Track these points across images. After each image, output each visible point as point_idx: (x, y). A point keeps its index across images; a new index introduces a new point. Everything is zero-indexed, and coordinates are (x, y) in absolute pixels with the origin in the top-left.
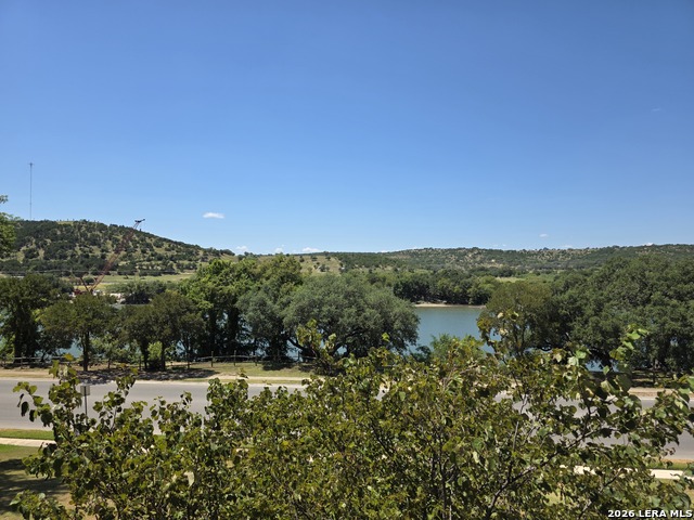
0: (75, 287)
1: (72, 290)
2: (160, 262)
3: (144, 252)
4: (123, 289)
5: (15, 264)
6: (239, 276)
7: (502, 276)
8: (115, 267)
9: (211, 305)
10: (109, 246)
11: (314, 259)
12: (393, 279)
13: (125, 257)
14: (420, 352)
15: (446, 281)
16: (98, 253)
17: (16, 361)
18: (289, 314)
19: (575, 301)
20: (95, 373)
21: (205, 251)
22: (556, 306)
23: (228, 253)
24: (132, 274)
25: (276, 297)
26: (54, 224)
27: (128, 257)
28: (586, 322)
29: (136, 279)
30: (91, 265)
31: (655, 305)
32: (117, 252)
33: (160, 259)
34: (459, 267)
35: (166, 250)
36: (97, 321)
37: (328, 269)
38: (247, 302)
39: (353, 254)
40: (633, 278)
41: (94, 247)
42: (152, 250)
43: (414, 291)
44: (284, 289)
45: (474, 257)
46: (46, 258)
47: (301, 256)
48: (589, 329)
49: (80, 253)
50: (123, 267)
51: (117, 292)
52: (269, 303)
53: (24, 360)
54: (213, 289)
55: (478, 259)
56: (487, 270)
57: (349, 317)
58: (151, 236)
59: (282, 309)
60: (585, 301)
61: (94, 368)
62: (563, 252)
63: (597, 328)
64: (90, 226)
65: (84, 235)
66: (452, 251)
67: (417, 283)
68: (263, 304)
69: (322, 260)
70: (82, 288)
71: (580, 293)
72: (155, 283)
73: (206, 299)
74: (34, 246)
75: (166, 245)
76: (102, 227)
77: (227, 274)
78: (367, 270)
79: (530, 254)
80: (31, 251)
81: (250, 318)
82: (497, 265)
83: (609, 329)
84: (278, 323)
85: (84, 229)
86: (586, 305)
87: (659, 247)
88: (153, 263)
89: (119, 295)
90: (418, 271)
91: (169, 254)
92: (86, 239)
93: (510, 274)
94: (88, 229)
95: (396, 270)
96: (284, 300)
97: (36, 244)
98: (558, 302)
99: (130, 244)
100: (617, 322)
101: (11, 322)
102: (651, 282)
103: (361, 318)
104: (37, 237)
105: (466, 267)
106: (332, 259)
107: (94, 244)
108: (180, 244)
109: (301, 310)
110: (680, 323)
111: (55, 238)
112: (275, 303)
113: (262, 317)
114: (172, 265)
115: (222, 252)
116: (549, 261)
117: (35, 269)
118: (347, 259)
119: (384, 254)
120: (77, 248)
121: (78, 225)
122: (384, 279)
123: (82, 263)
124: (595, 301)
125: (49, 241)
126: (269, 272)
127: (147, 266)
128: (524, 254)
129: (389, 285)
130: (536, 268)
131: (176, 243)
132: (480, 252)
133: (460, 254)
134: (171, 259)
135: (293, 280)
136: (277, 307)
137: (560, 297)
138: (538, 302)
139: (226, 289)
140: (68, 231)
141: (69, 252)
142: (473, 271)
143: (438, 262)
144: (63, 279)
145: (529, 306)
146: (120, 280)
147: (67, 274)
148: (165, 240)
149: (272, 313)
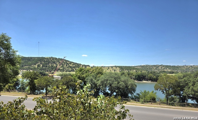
0: (49, 74)
1: (48, 75)
3: (67, 65)
4: (61, 75)
5: (35, 68)
6: (86, 72)
7: (170, 73)
8: (59, 69)
10: (58, 64)
11: (112, 68)
12: (135, 74)
13: (62, 67)
14: (137, 95)
15: (151, 75)
16: (55, 66)
17: (31, 93)
18: (99, 84)
19: (186, 81)
20: (48, 97)
21: (82, 65)
22: (179, 83)
23: (89, 66)
24: (63, 71)
25: (96, 78)
26: (44, 58)
27: (63, 67)
28: (189, 88)
29: (64, 73)
30: (53, 69)
32: (60, 65)
33: (71, 67)
34: (156, 71)
35: (72, 65)
36: (49, 83)
37: (116, 71)
38: (88, 79)
39: (124, 66)
41: (54, 64)
42: (69, 65)
43: (140, 78)
44: (98, 76)
45: (161, 68)
46: (42, 67)
47: (108, 67)
48: (190, 90)
49: (51, 65)
50: (61, 69)
52: (94, 80)
53: (32, 93)
54: (79, 76)
55: (163, 68)
56: (165, 72)
57: (115, 84)
58: (68, 61)
59: (97, 81)
60: (189, 81)
61: (49, 95)
62: (191, 66)
63: (193, 90)
64: (53, 58)
65: (52, 61)
66: (155, 66)
67: (142, 75)
68: (92, 80)
69: (114, 68)
70: (51, 75)
71: (188, 79)
72: (69, 74)
73: (78, 78)
74: (40, 64)
75: (72, 64)
76: (56, 59)
77: (83, 72)
78: (128, 71)
79: (180, 67)
80: (39, 65)
82: (169, 70)
83: (197, 90)
84: (96, 85)
85: (52, 59)
86: (190, 82)
88: (69, 68)
89: (60, 77)
90: (143, 72)
91: (73, 66)
93: (173, 73)
94: (53, 59)
95: (136, 71)
96: (98, 79)
98: (180, 82)
99: (63, 63)
101: (29, 83)
103: (119, 85)
104: (40, 61)
105: (159, 71)
106: (117, 68)
107: (54, 63)
108: (76, 63)
109: (102, 82)
111: (44, 62)
112: (95, 80)
113: (91, 83)
114: (74, 69)
115: (87, 66)
116: (186, 69)
117: (40, 70)
118: (122, 68)
119: (133, 66)
120: (50, 64)
121: (50, 58)
122: (132, 74)
123: (51, 68)
124: (193, 81)
126: (94, 71)
127: (67, 69)
128: (178, 67)
129: (134, 76)
130: (182, 71)
132: (164, 66)
133: (157, 67)
135: (101, 73)
136: (95, 81)
137: (181, 80)
138: (173, 81)
139: (83, 76)
140: (48, 60)
141: (48, 65)
142: (161, 72)
143: (150, 69)
144: (46, 72)
145: (170, 83)
146: (61, 73)
147: (47, 71)
148: (72, 62)
149: (94, 82)
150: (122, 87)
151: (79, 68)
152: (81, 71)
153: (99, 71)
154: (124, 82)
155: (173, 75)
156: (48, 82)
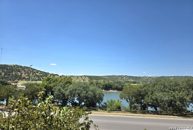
0: (12, 84)
1: (11, 84)
2: (37, 77)
3: (33, 74)
4: (26, 85)
6: (54, 82)
7: (133, 83)
8: (24, 78)
9: (45, 90)
10: (23, 72)
11: (81, 77)
12: (103, 83)
13: (27, 75)
14: (104, 104)
15: (117, 84)
16: (19, 74)
18: (67, 93)
19: (146, 91)
21: (50, 74)
23: (57, 75)
24: (29, 80)
26: (7, 66)
27: (28, 75)
28: (149, 97)
29: (30, 82)
30: (17, 78)
31: (166, 92)
32: (25, 74)
33: (37, 76)
34: (122, 81)
35: (40, 74)
36: (10, 94)
37: (85, 80)
38: (55, 89)
39: (92, 76)
40: (162, 85)
42: (35, 74)
43: (108, 87)
44: (67, 85)
45: (126, 78)
46: (4, 75)
47: (78, 76)
48: (149, 99)
49: (14, 74)
50: (27, 78)
51: (24, 85)
52: (62, 89)
54: (46, 85)
55: (127, 78)
56: (129, 82)
57: (83, 94)
58: (35, 70)
59: (65, 91)
62: (150, 77)
63: (151, 98)
66: (120, 76)
67: (109, 85)
68: (60, 90)
69: (84, 78)
70: (14, 84)
71: (147, 88)
72: (35, 83)
73: (44, 88)
75: (39, 72)
76: (21, 67)
77: (51, 81)
78: (96, 81)
79: (141, 77)
81: (56, 94)
82: (132, 80)
83: (155, 99)
84: (64, 95)
85: (16, 67)
86: (149, 92)
87: (175, 77)
88: (35, 77)
89: (24, 86)
90: (110, 81)
91: (40, 75)
92: (16, 70)
93: (135, 83)
94: (17, 67)
95: (104, 81)
96: (66, 89)
97: (2, 71)
98: (141, 91)
99: (29, 72)
100: (157, 97)
102: (166, 86)
103: (87, 94)
104: (2, 69)
106: (87, 77)
107: (19, 71)
108: (43, 72)
109: (70, 92)
110: (173, 97)
111: (7, 69)
112: (63, 89)
113: (59, 93)
114: (41, 78)
115: (55, 75)
116: (146, 80)
117: (1, 78)
118: (91, 78)
119: (101, 76)
120: (14, 73)
121: (14, 66)
122: (100, 83)
123: (15, 77)
124: (151, 91)
125: (5, 70)
126: (63, 80)
127: (34, 78)
128: (139, 78)
129: (102, 85)
130: (143, 81)
131: (42, 72)
132: (128, 76)
133: (122, 77)
134: (41, 76)
135: (69, 83)
136: (64, 90)
138: (136, 91)
139: (50, 85)
140: (11, 68)
141: (11, 74)
142: (125, 82)
143: (116, 79)
144: (9, 81)
145: (133, 92)
146: (26, 82)
147: (10, 80)
148: (39, 71)
149: (62, 92)
150: (90, 97)
151: (46, 77)
152: (48, 81)
153: (68, 81)
154: (93, 91)
155: (136, 84)
156: (10, 92)
